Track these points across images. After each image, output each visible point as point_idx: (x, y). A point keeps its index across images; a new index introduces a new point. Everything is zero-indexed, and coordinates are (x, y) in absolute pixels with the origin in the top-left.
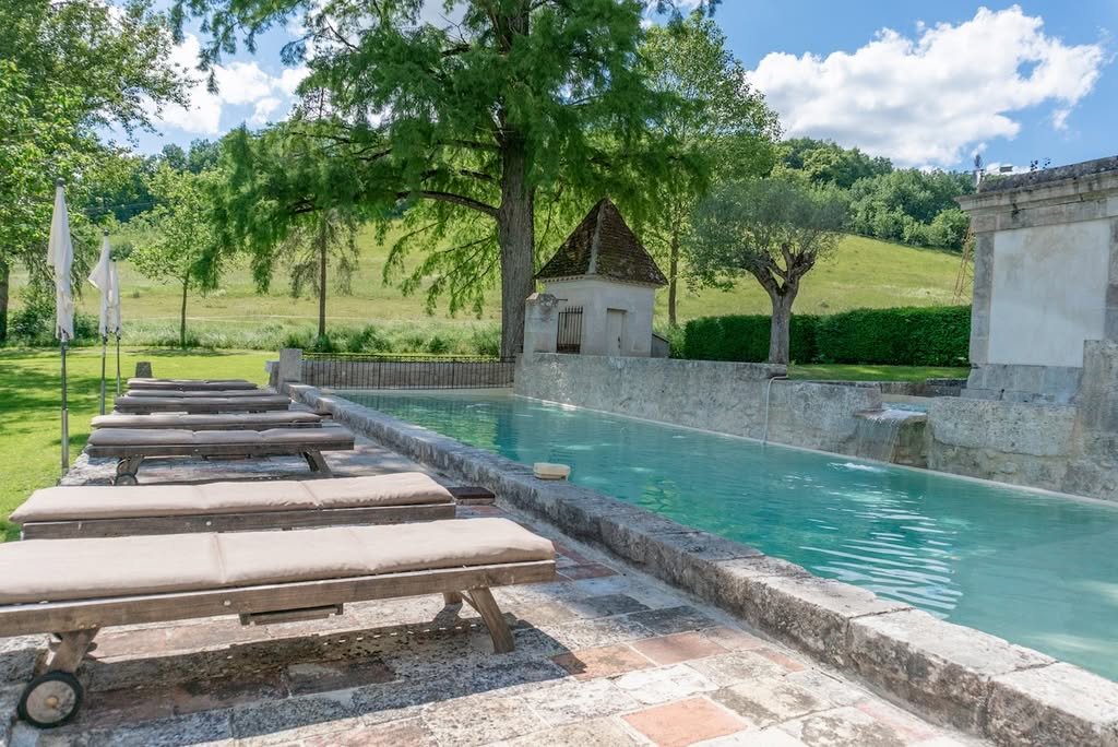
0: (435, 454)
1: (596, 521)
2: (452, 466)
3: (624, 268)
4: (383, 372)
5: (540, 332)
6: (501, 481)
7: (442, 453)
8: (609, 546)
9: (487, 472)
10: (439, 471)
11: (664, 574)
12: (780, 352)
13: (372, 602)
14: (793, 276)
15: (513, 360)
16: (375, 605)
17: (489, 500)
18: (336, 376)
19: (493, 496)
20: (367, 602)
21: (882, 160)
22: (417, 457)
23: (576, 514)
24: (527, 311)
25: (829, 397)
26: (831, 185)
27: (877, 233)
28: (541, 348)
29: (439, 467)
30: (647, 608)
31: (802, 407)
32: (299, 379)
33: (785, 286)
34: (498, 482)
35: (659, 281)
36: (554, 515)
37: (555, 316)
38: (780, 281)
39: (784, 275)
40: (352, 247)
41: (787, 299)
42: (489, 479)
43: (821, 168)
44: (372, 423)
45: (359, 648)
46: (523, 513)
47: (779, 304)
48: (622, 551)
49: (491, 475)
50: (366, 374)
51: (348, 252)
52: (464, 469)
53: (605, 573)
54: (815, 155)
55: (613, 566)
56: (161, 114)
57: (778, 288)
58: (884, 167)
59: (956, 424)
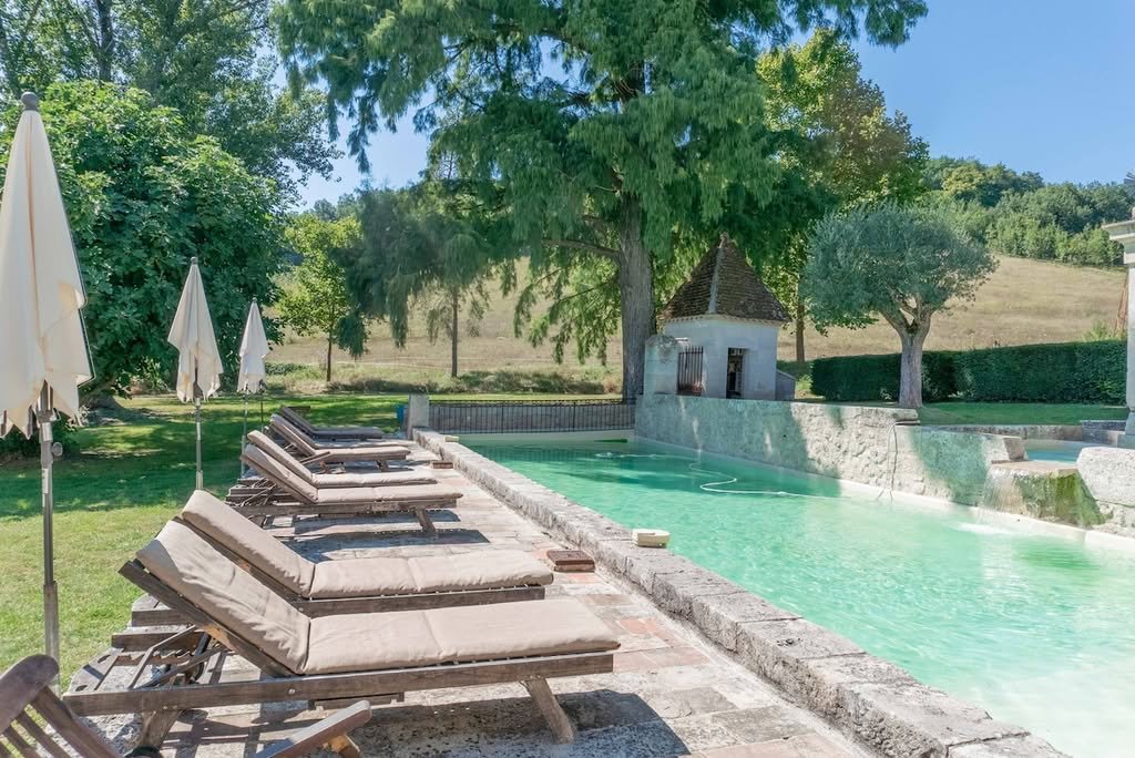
0: (540, 512)
1: (688, 601)
2: (555, 526)
3: (744, 307)
4: (505, 415)
5: (661, 372)
6: (600, 547)
7: (546, 513)
8: (701, 629)
9: (586, 537)
10: (545, 530)
11: (755, 666)
12: (911, 392)
13: (452, 689)
14: (924, 313)
15: (634, 401)
16: (452, 694)
17: (588, 566)
18: (461, 421)
19: (591, 563)
20: (448, 689)
21: (1031, 175)
22: (525, 513)
23: (669, 592)
24: (647, 353)
25: (963, 446)
26: (974, 204)
27: (1027, 252)
28: (662, 390)
29: (544, 526)
30: (734, 707)
31: (934, 455)
32: (427, 424)
33: (915, 323)
34: (597, 547)
35: (782, 316)
36: (648, 587)
37: (674, 357)
38: (910, 319)
39: (915, 311)
40: (481, 292)
41: (917, 337)
42: (589, 544)
43: (961, 186)
44: (486, 476)
45: (429, 746)
46: (620, 582)
47: (909, 343)
48: (714, 637)
49: (591, 540)
50: (489, 419)
51: (477, 296)
52: (566, 530)
53: (696, 661)
54: (955, 174)
55: (706, 651)
56: (306, 182)
57: (908, 326)
58: (1033, 183)
59: (1109, 478)
